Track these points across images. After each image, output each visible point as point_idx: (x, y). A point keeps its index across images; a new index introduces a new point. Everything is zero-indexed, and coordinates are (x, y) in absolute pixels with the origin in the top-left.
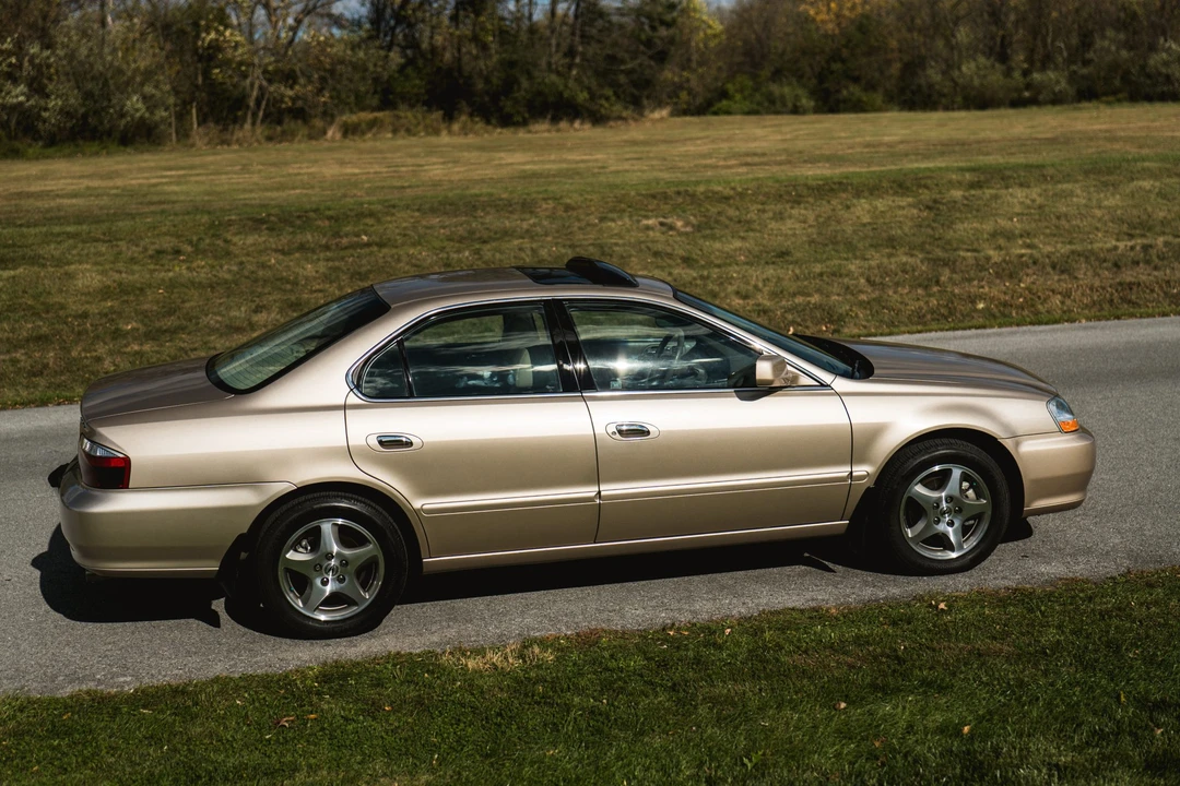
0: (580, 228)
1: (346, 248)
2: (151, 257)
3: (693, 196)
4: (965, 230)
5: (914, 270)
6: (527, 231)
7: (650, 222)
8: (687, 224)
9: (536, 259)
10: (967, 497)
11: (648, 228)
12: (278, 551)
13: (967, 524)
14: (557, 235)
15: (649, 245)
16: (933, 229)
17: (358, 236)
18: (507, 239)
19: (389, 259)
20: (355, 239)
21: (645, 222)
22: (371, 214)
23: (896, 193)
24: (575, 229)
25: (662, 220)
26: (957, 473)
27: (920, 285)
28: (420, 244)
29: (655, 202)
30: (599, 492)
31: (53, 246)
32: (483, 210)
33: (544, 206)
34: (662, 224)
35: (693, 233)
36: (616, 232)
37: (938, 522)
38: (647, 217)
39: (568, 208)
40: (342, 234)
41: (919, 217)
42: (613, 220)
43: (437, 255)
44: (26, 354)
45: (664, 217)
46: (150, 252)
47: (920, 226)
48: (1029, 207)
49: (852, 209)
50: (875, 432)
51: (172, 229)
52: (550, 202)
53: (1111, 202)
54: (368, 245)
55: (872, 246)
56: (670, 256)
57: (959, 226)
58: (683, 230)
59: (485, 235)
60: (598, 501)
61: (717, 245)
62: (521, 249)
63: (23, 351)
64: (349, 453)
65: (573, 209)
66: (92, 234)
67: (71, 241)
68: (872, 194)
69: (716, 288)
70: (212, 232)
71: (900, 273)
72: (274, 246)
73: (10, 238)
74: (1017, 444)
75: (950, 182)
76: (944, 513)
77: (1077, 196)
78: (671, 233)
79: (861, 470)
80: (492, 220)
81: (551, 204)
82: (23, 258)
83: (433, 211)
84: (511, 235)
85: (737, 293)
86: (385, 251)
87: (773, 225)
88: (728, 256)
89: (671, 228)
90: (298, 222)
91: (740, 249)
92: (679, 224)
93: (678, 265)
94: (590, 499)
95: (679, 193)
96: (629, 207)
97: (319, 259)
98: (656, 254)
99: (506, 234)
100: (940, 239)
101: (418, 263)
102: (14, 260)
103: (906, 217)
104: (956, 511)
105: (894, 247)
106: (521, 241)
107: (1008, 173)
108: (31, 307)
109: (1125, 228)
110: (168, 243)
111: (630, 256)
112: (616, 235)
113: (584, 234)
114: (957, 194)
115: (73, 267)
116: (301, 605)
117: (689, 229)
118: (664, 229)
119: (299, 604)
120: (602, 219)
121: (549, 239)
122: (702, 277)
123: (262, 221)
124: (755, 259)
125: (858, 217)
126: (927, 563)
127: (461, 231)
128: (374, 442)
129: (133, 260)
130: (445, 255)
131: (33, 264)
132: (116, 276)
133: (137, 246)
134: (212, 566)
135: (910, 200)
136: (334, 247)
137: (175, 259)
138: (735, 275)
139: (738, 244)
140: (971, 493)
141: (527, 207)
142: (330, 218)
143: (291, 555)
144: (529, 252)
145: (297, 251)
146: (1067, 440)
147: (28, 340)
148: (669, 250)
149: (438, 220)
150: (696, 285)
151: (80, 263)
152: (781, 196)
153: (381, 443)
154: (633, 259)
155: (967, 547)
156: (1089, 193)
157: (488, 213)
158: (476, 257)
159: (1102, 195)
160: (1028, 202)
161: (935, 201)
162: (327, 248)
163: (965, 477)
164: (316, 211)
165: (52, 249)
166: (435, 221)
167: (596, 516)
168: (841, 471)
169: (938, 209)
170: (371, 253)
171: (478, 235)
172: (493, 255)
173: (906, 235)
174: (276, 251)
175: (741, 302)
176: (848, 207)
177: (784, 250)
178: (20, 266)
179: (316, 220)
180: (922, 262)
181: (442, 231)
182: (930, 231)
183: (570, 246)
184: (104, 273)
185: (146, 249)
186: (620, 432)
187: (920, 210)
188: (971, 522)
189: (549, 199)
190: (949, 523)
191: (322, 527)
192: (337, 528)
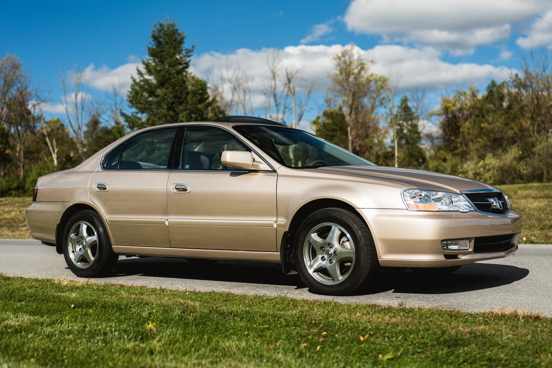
10: (344, 246)
12: (68, 233)
30: (168, 219)
37: (324, 259)
60: (167, 224)
64: (88, 191)
74: (370, 214)
76: (328, 254)
79: (281, 220)
94: (164, 223)
104: (334, 254)
116: (74, 259)
128: (95, 187)
143: (72, 236)
155: (341, 279)
186: (176, 188)
188: (349, 264)
190: (331, 261)
191: (81, 224)
192: (86, 226)
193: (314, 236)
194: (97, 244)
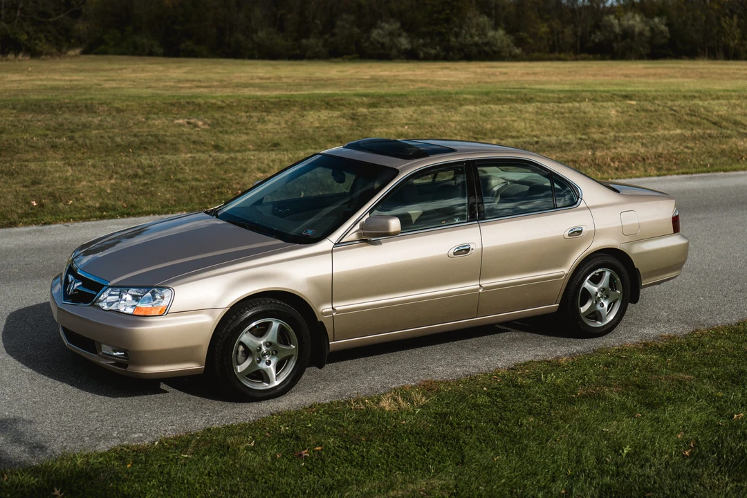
0: (134, 124)
3: (199, 105)
4: (380, 133)
6: (99, 125)
7: (181, 121)
8: (205, 123)
9: (115, 144)
11: (180, 125)
14: (121, 128)
15: (187, 136)
18: (88, 130)
19: (11, 142)
21: (177, 121)
23: (327, 108)
24: (131, 124)
25: (186, 120)
28: (28, 132)
29: (176, 108)
32: (60, 110)
33: (101, 108)
34: (188, 123)
35: (212, 129)
36: (160, 127)
38: (178, 119)
39: (119, 110)
41: (348, 124)
42: (154, 119)
43: (44, 140)
47: (353, 130)
48: (410, 120)
49: (305, 118)
53: (457, 118)
55: (328, 141)
56: (204, 144)
57: (376, 130)
58: (203, 127)
59: (71, 126)
61: (232, 138)
62: (101, 137)
65: (123, 111)
68: (313, 108)
69: (244, 166)
75: (356, 102)
77: (436, 114)
78: (197, 129)
80: (71, 117)
81: (105, 107)
83: (24, 109)
84: (89, 127)
85: (259, 169)
87: (259, 126)
88: (242, 145)
89: (196, 126)
91: (248, 141)
92: (200, 123)
93: (211, 150)
95: (188, 103)
96: (160, 111)
98: (194, 142)
99: (86, 126)
103: (341, 123)
106: (98, 131)
107: (389, 98)
109: (471, 134)
111: (178, 143)
112: (161, 129)
113: (139, 128)
114: (364, 110)
117: (207, 127)
118: (191, 126)
120: (147, 119)
121: (117, 130)
122: (231, 159)
124: (260, 147)
125: (312, 123)
127: (52, 123)
130: (49, 140)
135: (338, 113)
138: (252, 158)
139: (244, 137)
141: (90, 109)
144: (108, 139)
148: (202, 140)
149: (31, 116)
150: (231, 163)
152: (256, 108)
154: (180, 145)
156: (441, 112)
157: (64, 112)
158: (72, 141)
159: (450, 114)
160: (409, 117)
161: (353, 114)
169: (358, 119)
171: (66, 127)
172: (83, 140)
175: (262, 175)
176: (303, 116)
177: (276, 142)
181: (39, 123)
183: (134, 136)
187: (347, 119)
189: (103, 103)
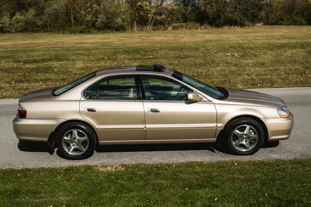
0: (209, 55)
1: (146, 59)
2: (97, 60)
3: (243, 47)
5: (298, 70)
6: (194, 56)
9: (194, 63)
10: (251, 134)
11: (227, 56)
12: (62, 137)
13: (251, 142)
14: (202, 57)
15: (226, 60)
16: (307, 58)
17: (150, 56)
18: (188, 58)
20: (149, 57)
21: (227, 54)
22: (155, 50)
23: (300, 48)
26: (248, 127)
27: (299, 74)
28: (165, 58)
29: (232, 49)
30: (146, 127)
31: (73, 56)
32: (185, 50)
33: (202, 49)
34: (231, 55)
35: (240, 57)
36: (218, 56)
37: (242, 141)
38: (228, 53)
39: (208, 50)
40: (146, 55)
41: (305, 55)
42: (219, 53)
43: (168, 61)
44: (59, 83)
45: (233, 53)
46: (97, 59)
47: (304, 58)
50: (224, 115)
51: (104, 53)
52: (203, 48)
54: (152, 58)
55: (289, 63)
56: (231, 63)
58: (237, 56)
59: (183, 56)
60: (145, 129)
61: (245, 61)
62: (191, 60)
63: (59, 82)
64: (80, 112)
65: (209, 50)
66: (85, 54)
67: (79, 55)
68: (293, 48)
69: (241, 73)
70: (114, 54)
71: (295, 70)
72: (128, 58)
73: (64, 54)
74: (266, 120)
76: (244, 138)
78: (233, 57)
79: (219, 125)
80: (186, 53)
81: (204, 49)
82: (66, 59)
83: (172, 50)
85: (247, 74)
86: (156, 60)
87: (263, 56)
88: (247, 64)
89: (234, 56)
90: (136, 52)
92: (236, 55)
93: (233, 66)
94: (143, 128)
95: (239, 46)
96: (224, 50)
97: (138, 62)
98: (227, 63)
99: (189, 56)
100: (309, 61)
101: (163, 63)
102: (63, 59)
103: (301, 55)
104: (247, 138)
105: (295, 63)
106: (192, 58)
108: (64, 72)
110: (102, 56)
111: (220, 63)
112: (218, 57)
113: (209, 57)
115: (77, 62)
116: (68, 151)
117: (239, 56)
118: (232, 56)
119: (67, 150)
120: (215, 53)
121: (200, 58)
122: (238, 70)
123: (127, 51)
124: (255, 65)
125: (287, 55)
126: (239, 152)
127: (177, 55)
128: (86, 110)
129: (92, 61)
130: (170, 62)
131: (67, 61)
132: (86, 64)
133: (94, 57)
134: (46, 139)
135: (304, 50)
136: (143, 59)
137: (102, 61)
138: (247, 69)
139: (251, 61)
140: (253, 133)
141: (197, 49)
142: (144, 51)
143: (65, 138)
144: (193, 62)
145: (133, 60)
146: (283, 120)
147: (60, 80)
148: (231, 62)
150: (236, 72)
151: (79, 61)
152: (267, 48)
153: (88, 110)
154: (220, 64)
155: (251, 148)
158: (179, 62)
162: (141, 59)
163: (251, 129)
164: (141, 49)
165: (74, 57)
166: (171, 52)
167: (145, 133)
168: (214, 125)
170: (152, 61)
171: (181, 56)
172: (183, 62)
173: (299, 60)
174: (128, 59)
175: (247, 77)
176: (285, 52)
177: (263, 63)
178: (64, 61)
179: (141, 51)
180: (302, 68)
181: (172, 55)
182: (306, 59)
183: (204, 60)
184: (83, 64)
185: (96, 58)
186: (151, 111)
187: (306, 53)
188: (253, 141)
190: (246, 142)
191: (73, 131)
192: (77, 132)
193: (237, 131)
194: (87, 141)
